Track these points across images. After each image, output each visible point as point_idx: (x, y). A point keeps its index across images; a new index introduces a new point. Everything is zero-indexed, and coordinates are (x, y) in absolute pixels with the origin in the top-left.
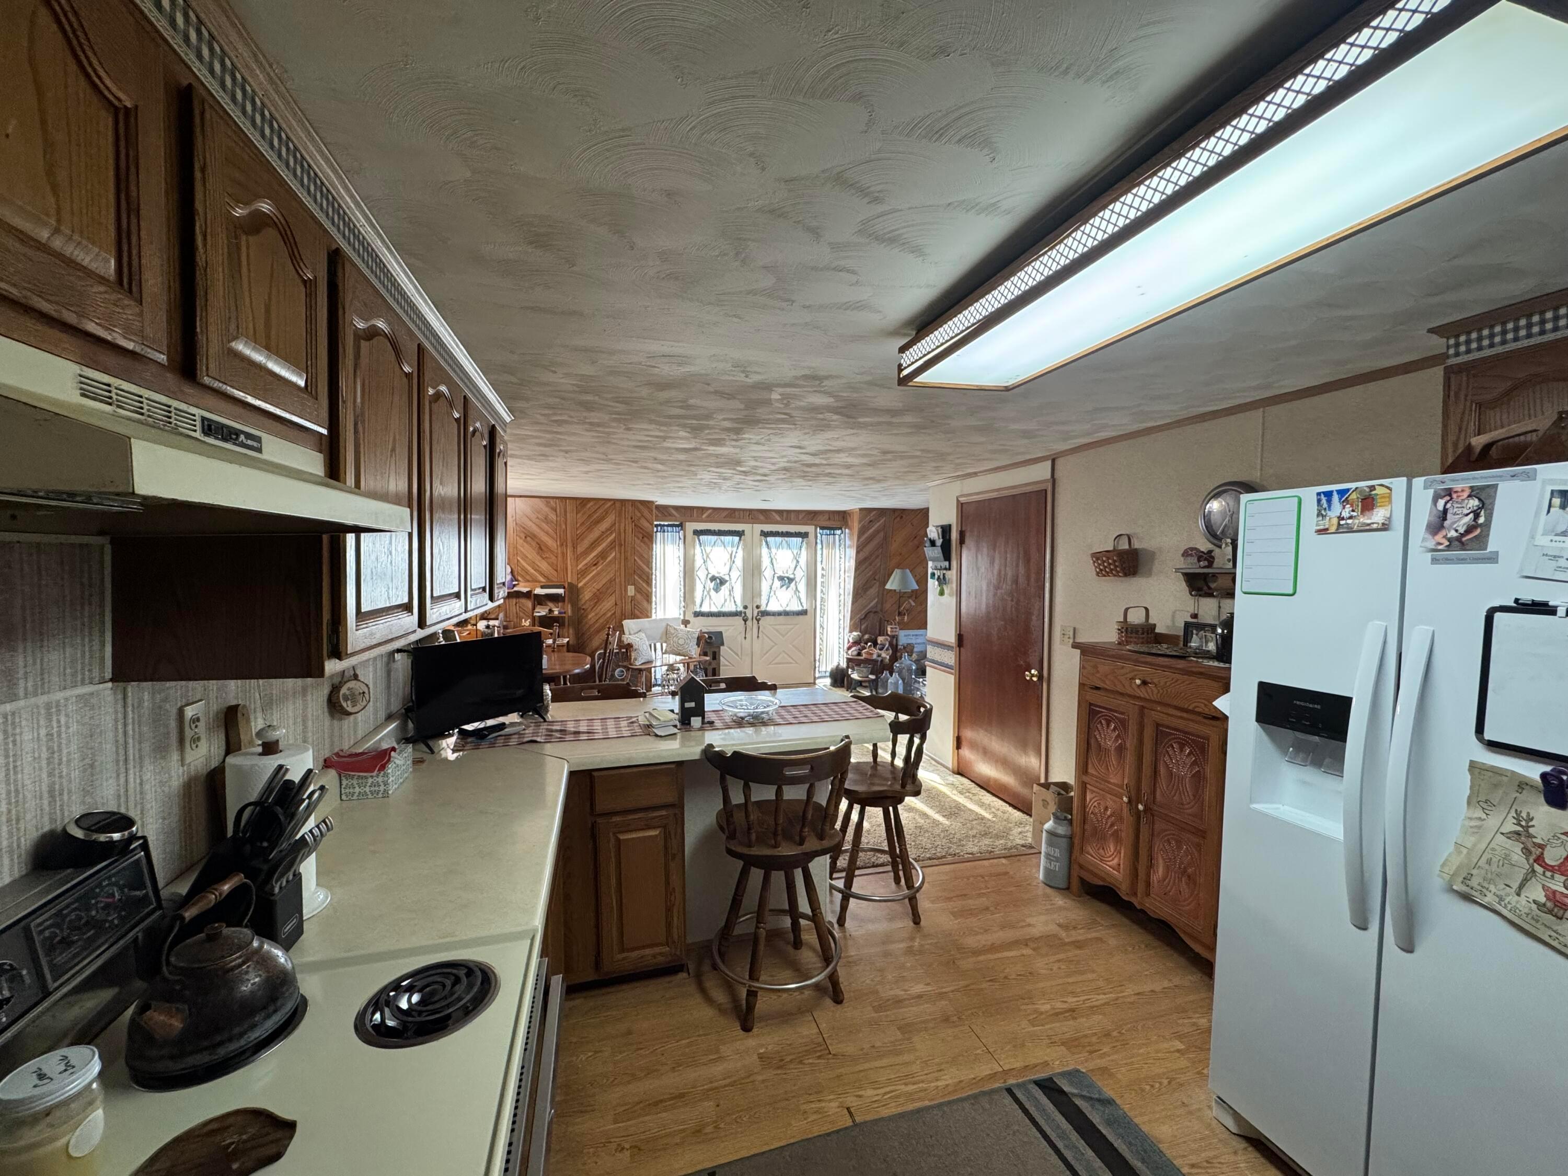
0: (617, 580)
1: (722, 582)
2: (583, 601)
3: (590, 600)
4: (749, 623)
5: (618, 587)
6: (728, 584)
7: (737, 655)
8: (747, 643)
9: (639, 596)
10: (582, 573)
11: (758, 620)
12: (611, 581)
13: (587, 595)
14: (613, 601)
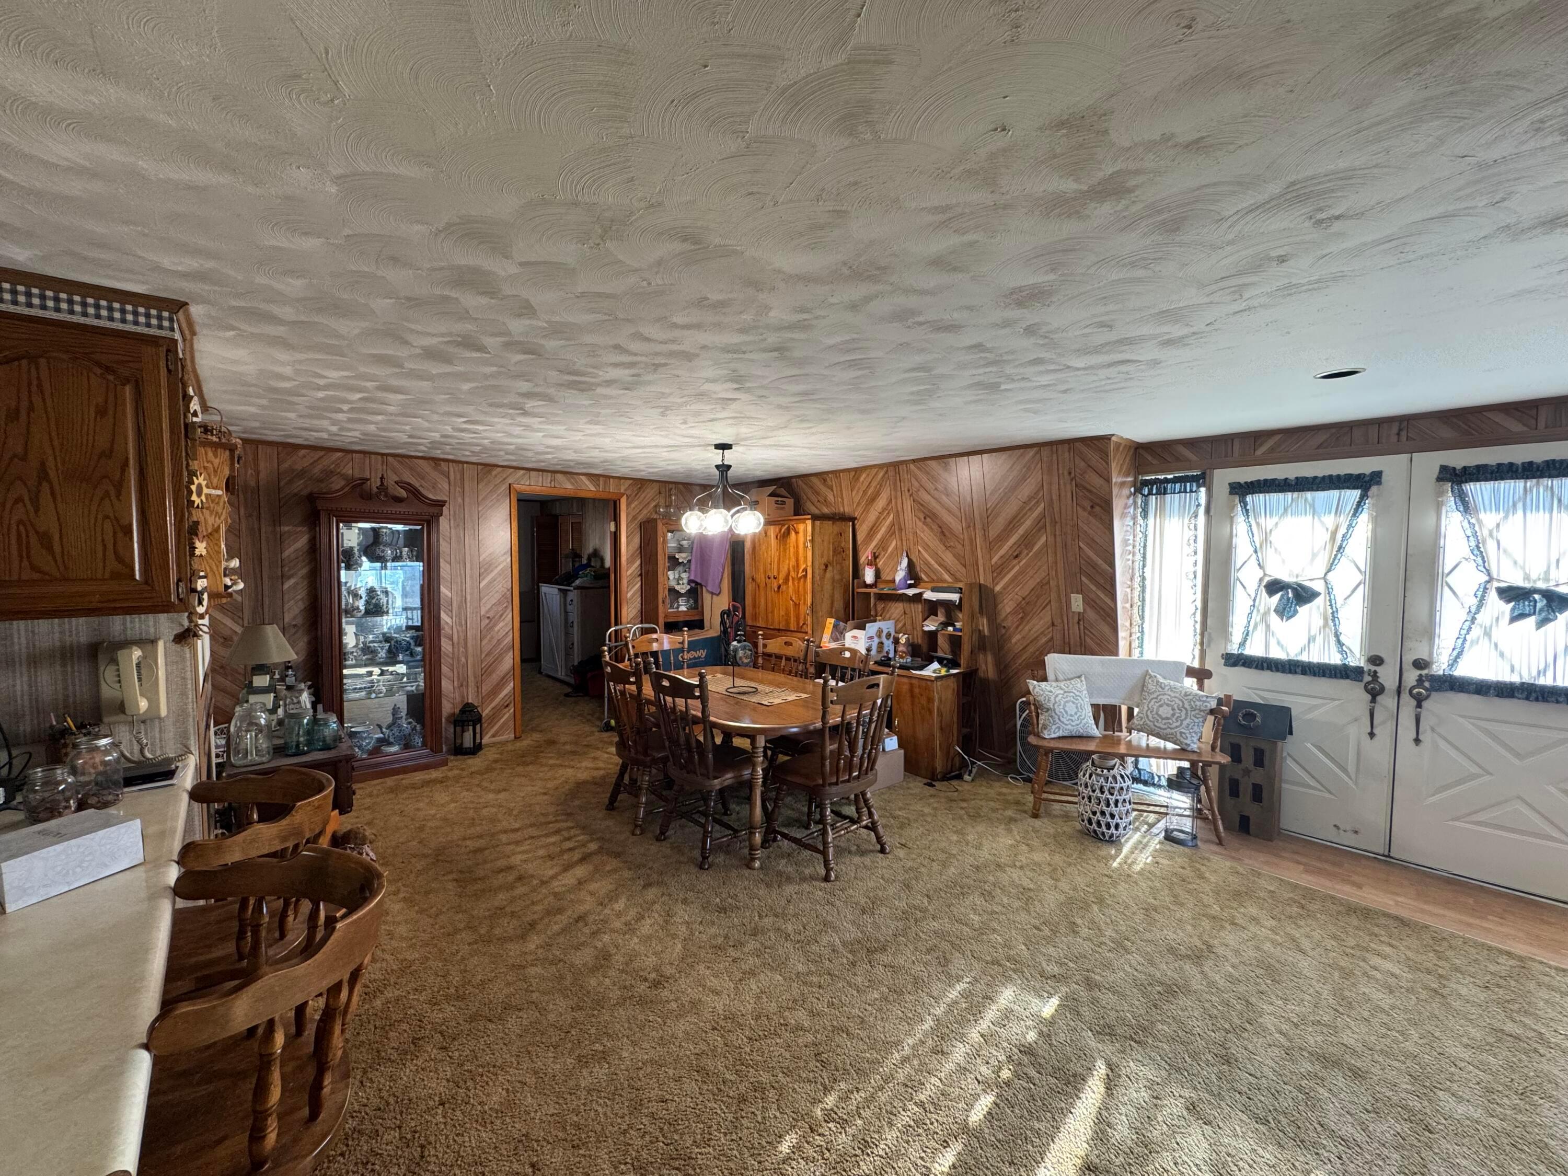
0: (1053, 583)
1: (1303, 595)
2: (1003, 615)
3: (1014, 612)
4: (1387, 701)
5: (1054, 595)
6: (1319, 601)
7: (1345, 770)
8: (1378, 750)
9: (1091, 615)
10: (999, 570)
11: (1419, 701)
12: (1043, 585)
13: (1007, 606)
14: (1048, 619)
